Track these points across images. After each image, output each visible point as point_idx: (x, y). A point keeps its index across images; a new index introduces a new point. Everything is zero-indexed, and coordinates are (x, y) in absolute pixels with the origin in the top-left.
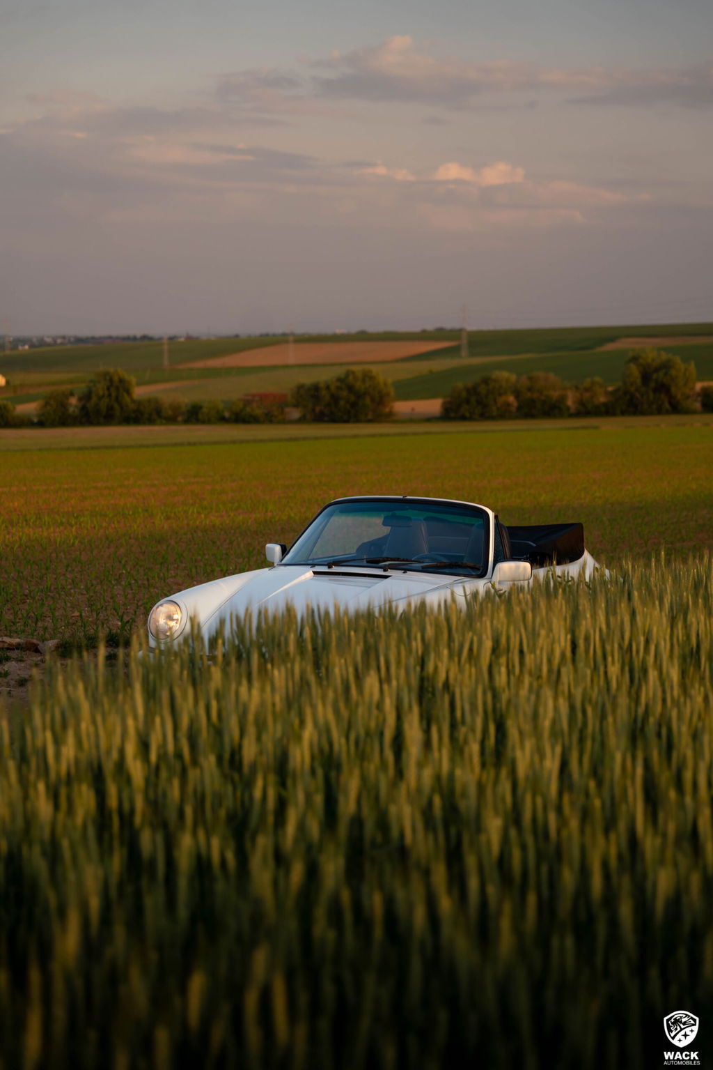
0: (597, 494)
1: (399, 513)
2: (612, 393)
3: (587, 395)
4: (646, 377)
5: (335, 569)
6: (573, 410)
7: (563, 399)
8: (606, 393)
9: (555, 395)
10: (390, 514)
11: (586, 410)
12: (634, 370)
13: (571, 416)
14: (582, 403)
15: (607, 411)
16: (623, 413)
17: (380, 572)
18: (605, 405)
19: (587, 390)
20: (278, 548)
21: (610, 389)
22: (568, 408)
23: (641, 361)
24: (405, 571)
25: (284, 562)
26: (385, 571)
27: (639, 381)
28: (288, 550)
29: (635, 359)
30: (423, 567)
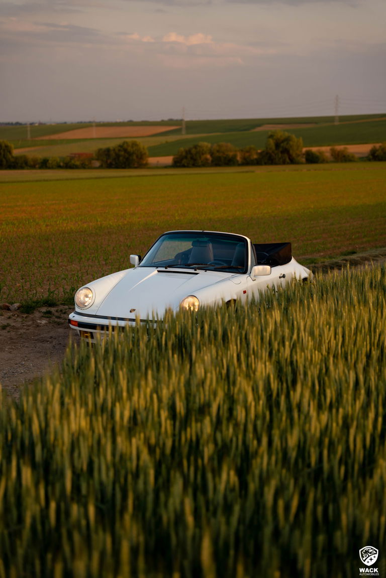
0: (265, 211)
1: (200, 239)
2: (261, 154)
3: (247, 155)
4: (277, 145)
5: (169, 269)
6: (240, 162)
7: (235, 156)
8: (257, 153)
9: (231, 154)
10: (195, 240)
11: (247, 162)
12: (272, 142)
13: (239, 165)
14: (244, 158)
15: (258, 163)
16: (266, 164)
17: (192, 271)
18: (256, 159)
19: (247, 152)
20: (137, 258)
21: (259, 151)
22: (238, 161)
23: (275, 137)
24: (206, 270)
25: (140, 265)
26: (195, 270)
27: (274, 148)
28: (142, 258)
29: (271, 136)
30: (215, 268)
